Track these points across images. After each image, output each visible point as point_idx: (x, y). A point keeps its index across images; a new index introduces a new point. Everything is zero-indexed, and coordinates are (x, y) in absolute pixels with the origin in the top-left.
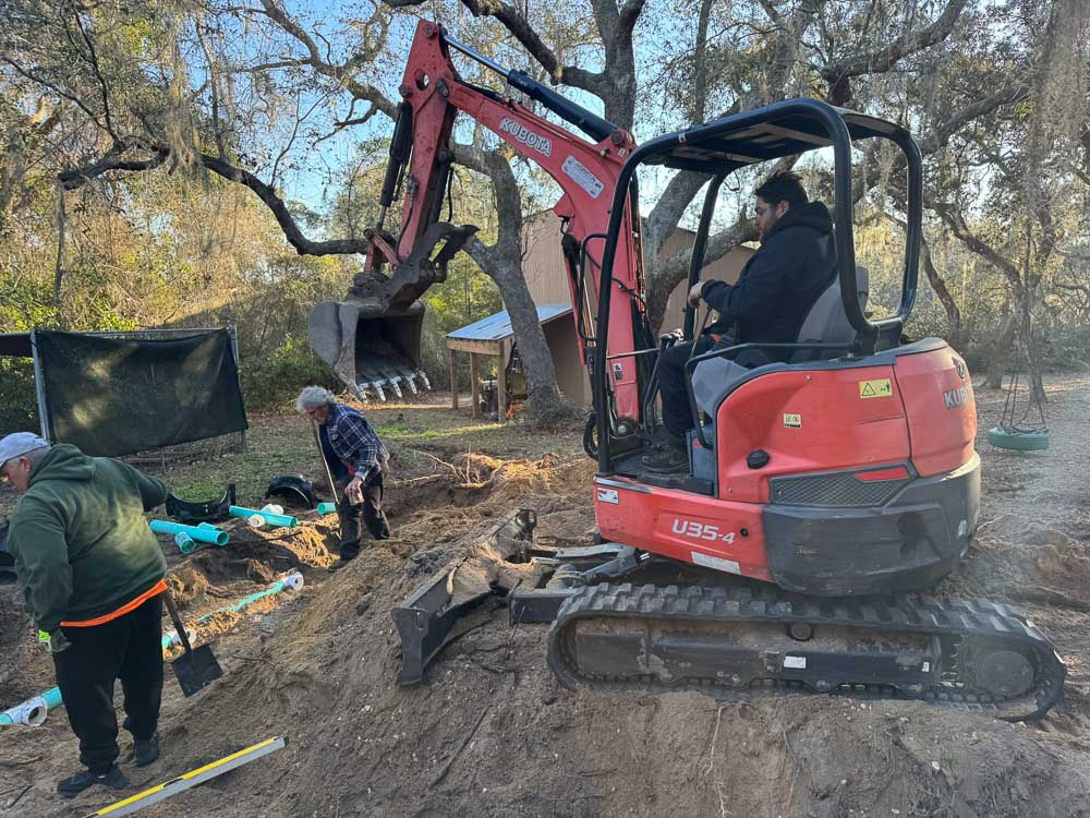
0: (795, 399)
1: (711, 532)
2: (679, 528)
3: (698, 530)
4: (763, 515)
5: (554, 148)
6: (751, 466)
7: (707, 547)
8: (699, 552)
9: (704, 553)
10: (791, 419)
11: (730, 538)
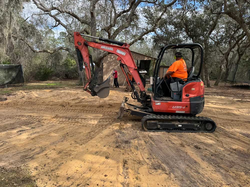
0: (194, 86)
4: (190, 103)
5: (114, 49)
6: (186, 96)
7: (179, 110)
8: (178, 111)
9: (179, 111)
10: (193, 89)
11: (184, 108)
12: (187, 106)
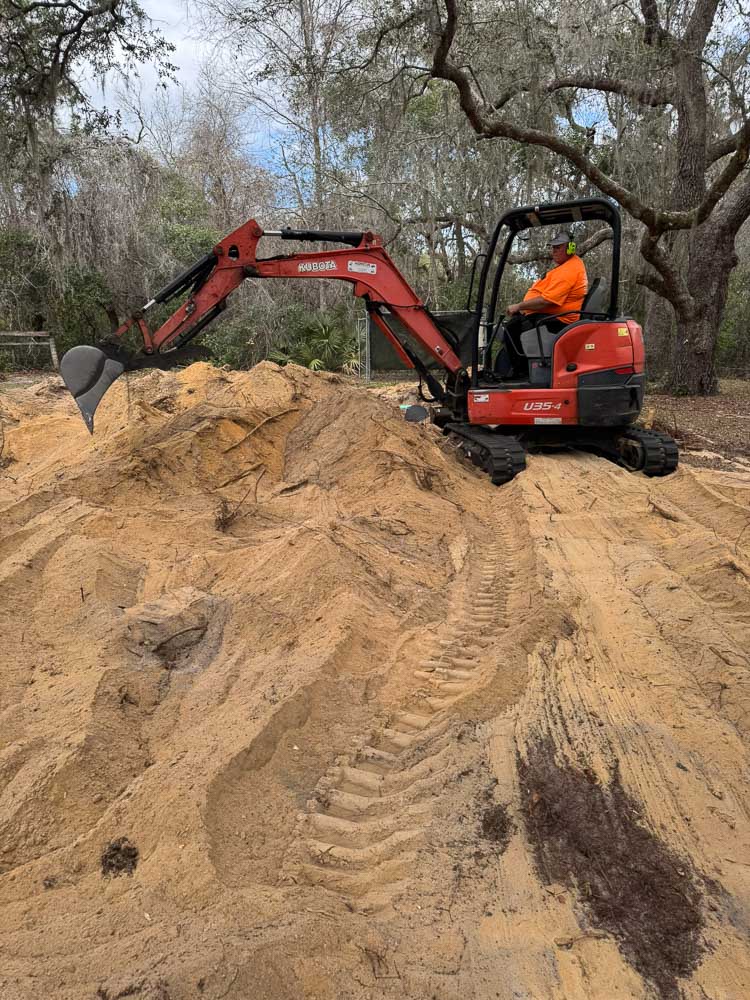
0: (591, 337)
1: (548, 405)
2: (528, 407)
3: (540, 406)
4: (578, 393)
5: (337, 263)
6: (568, 370)
7: (544, 414)
8: (539, 417)
9: (542, 417)
10: (590, 346)
11: (558, 406)
12: (566, 402)
